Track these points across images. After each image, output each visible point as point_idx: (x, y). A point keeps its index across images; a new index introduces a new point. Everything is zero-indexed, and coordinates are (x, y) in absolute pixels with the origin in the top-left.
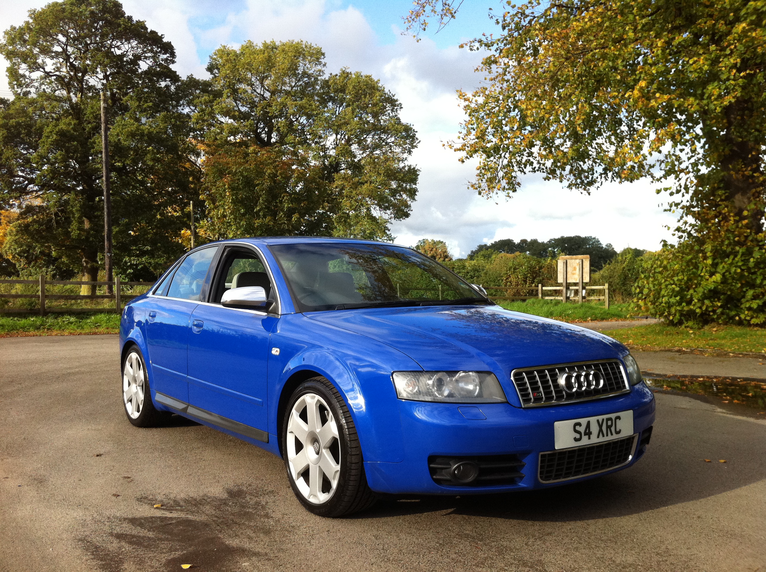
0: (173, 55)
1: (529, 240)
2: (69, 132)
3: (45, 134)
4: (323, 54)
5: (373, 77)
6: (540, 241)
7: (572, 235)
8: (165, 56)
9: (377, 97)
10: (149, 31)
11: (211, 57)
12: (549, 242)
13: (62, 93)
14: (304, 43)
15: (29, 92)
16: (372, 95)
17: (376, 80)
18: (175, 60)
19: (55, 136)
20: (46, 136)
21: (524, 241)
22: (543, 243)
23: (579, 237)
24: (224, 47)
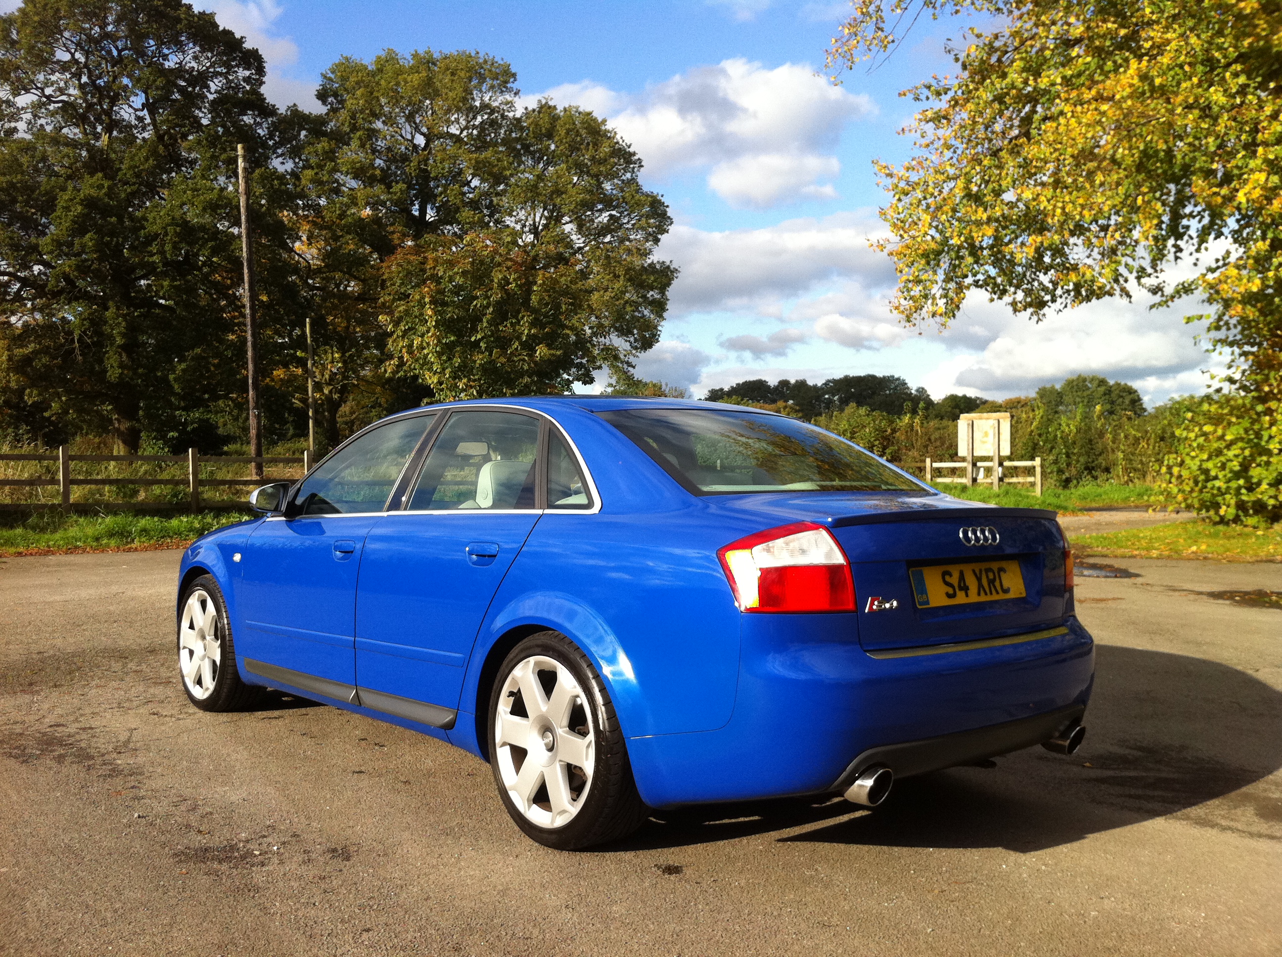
0: (261, 71)
1: (793, 381)
2: (101, 200)
3: (61, 203)
4: (514, 75)
5: (595, 114)
6: (810, 383)
7: (862, 373)
8: (247, 73)
9: (605, 149)
10: (221, 28)
11: (324, 76)
12: (825, 384)
13: (72, 132)
14: (481, 55)
15: (15, 130)
16: (596, 145)
17: (600, 120)
18: (264, 79)
19: (79, 208)
20: (63, 207)
21: (784, 383)
22: (815, 386)
23: (873, 377)
24: (347, 59)
